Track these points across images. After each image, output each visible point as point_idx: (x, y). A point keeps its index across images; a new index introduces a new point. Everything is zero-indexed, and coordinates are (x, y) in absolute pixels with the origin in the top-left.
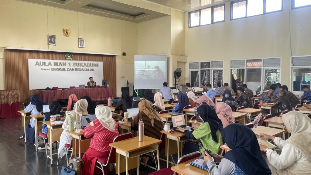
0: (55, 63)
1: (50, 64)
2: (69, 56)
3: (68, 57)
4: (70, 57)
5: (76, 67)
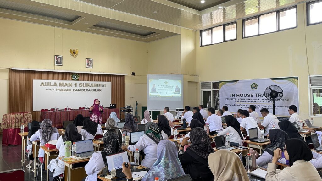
0: (60, 83)
1: (55, 84)
2: (75, 77)
3: (74, 78)
4: (76, 78)
5: (83, 88)
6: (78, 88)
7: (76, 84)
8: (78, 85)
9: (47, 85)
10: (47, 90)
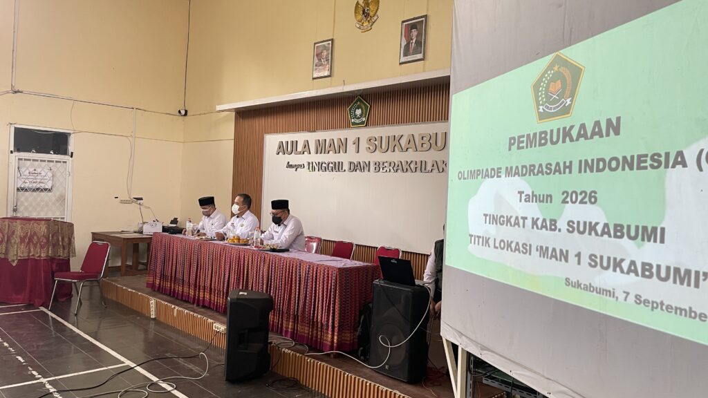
0: (317, 142)
1: (306, 147)
2: (358, 112)
3: (355, 116)
4: (361, 115)
5: (378, 157)
6: (364, 156)
7: (358, 142)
8: (364, 144)
9: (289, 149)
10: (289, 166)
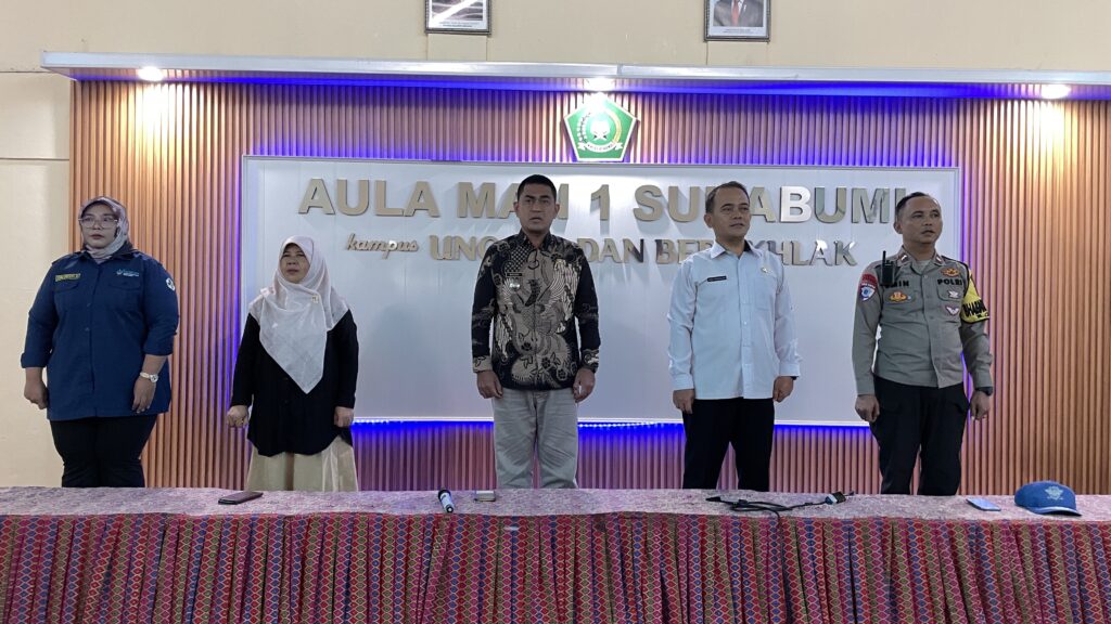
0: (465, 189)
1: (422, 199)
2: (601, 128)
3: (592, 136)
4: (609, 138)
5: (667, 228)
6: (623, 228)
7: (601, 198)
8: (623, 202)
9: (353, 202)
10: (353, 245)
